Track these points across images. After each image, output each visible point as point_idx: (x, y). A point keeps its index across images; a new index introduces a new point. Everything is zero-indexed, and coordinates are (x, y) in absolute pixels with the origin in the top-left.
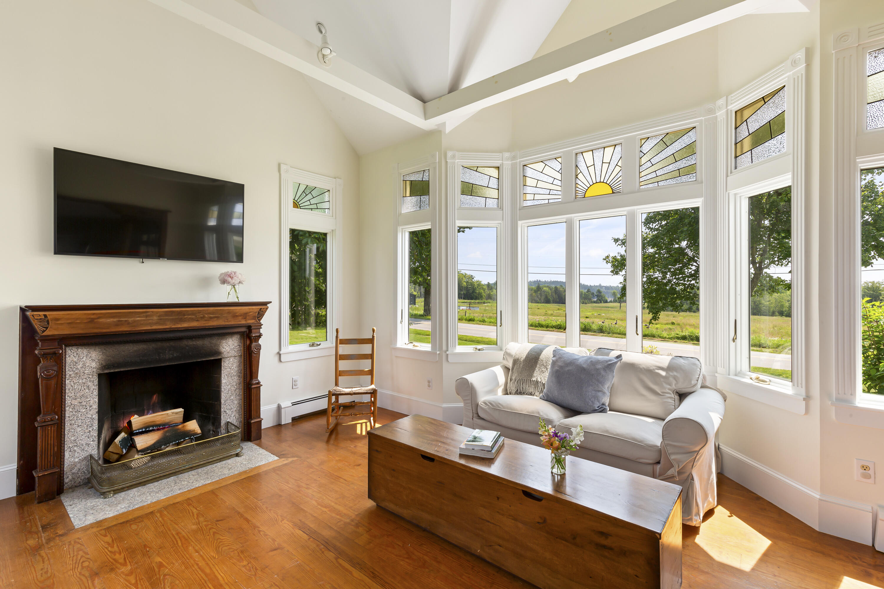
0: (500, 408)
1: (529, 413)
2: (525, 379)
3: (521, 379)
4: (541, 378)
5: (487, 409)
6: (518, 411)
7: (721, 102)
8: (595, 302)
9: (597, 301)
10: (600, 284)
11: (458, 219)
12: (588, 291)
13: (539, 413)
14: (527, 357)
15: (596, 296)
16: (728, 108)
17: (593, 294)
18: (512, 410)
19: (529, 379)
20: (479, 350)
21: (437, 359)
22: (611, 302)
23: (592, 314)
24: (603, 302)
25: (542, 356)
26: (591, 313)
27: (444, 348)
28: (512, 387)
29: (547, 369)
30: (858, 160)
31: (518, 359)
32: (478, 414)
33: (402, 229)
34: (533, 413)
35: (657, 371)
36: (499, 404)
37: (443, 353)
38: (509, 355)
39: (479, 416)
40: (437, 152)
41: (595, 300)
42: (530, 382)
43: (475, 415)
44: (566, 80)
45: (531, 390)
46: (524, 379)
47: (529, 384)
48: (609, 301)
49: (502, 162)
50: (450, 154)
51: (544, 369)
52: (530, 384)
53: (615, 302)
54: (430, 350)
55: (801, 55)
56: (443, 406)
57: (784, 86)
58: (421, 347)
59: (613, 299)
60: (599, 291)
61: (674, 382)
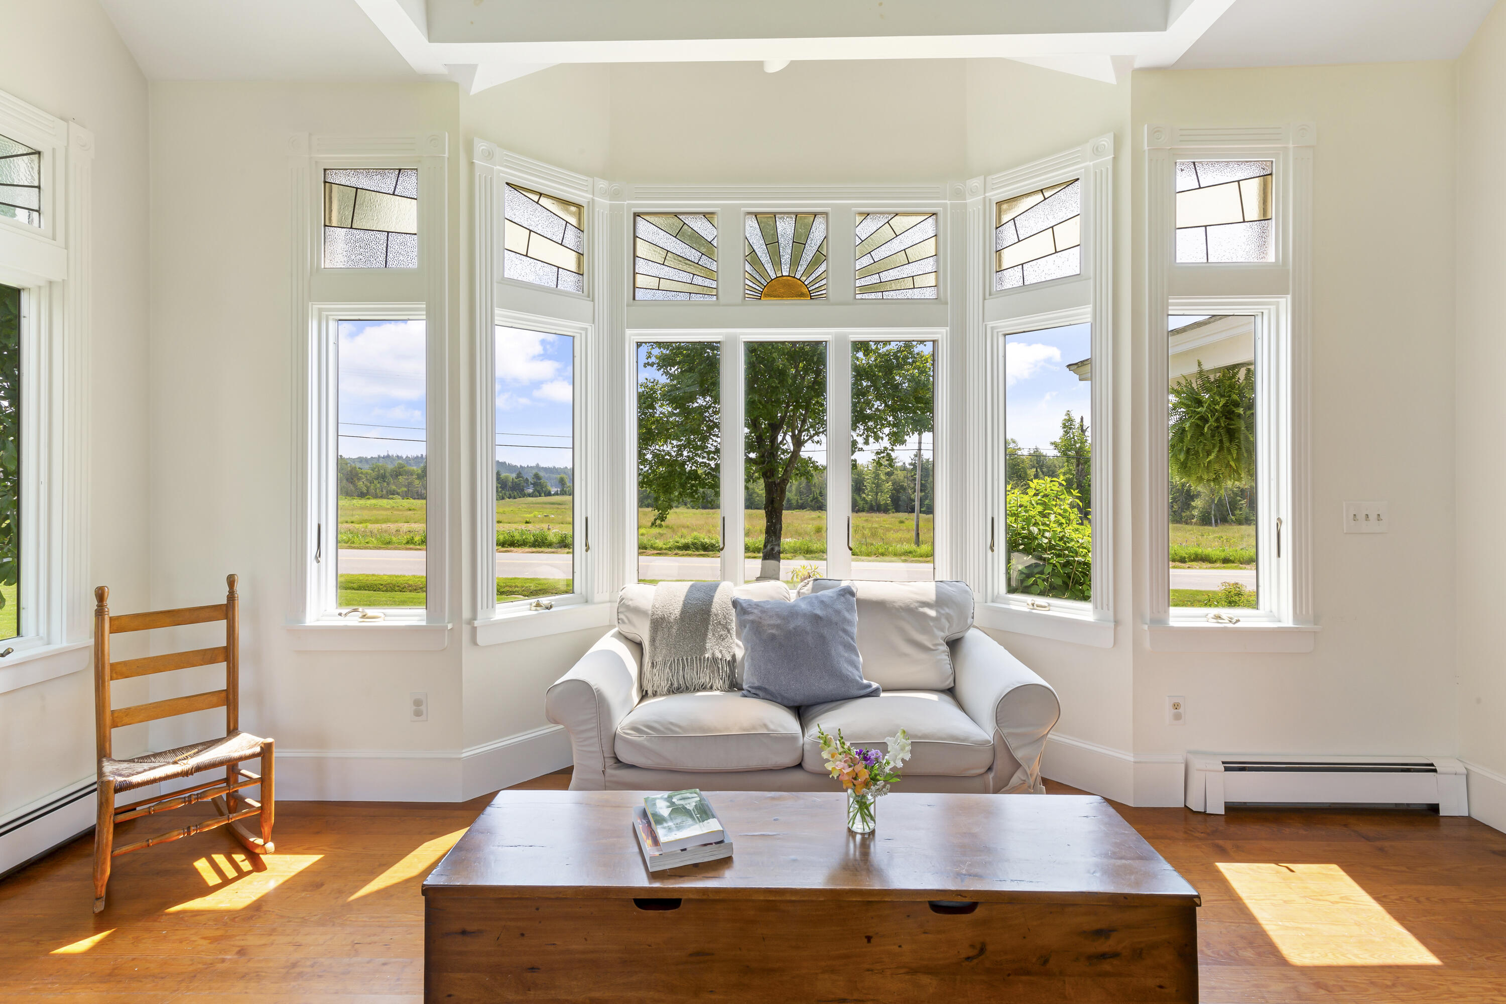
0: (679, 733)
1: (744, 730)
2: (687, 659)
3: (678, 660)
4: (721, 652)
5: (646, 743)
6: (721, 732)
7: (976, 183)
8: (530, 495)
9: (533, 493)
10: (538, 464)
11: (502, 306)
12: (519, 475)
13: (765, 726)
14: (683, 612)
15: (532, 484)
16: (987, 195)
17: (527, 480)
18: (704, 731)
19: (696, 657)
20: (549, 607)
21: (446, 644)
22: (556, 494)
23: (535, 516)
24: (543, 494)
25: (716, 607)
26: (532, 515)
27: (466, 614)
28: (658, 679)
29: (729, 631)
30: (1170, 301)
31: (663, 619)
32: (617, 758)
33: (320, 311)
34: (754, 728)
35: (921, 610)
36: (672, 723)
37: (464, 626)
38: (637, 611)
39: (618, 761)
40: (446, 133)
41: (531, 491)
42: (700, 662)
43: (609, 762)
44: (760, 64)
45: (705, 679)
46: (685, 658)
47: (697, 668)
48: (553, 493)
49: (592, 196)
50: (481, 146)
51: (722, 632)
52: (701, 666)
53: (563, 494)
54: (424, 623)
55: (1107, 142)
56: (464, 755)
57: (1078, 179)
58: (386, 618)
59: (559, 490)
60: (537, 476)
61: (947, 625)
